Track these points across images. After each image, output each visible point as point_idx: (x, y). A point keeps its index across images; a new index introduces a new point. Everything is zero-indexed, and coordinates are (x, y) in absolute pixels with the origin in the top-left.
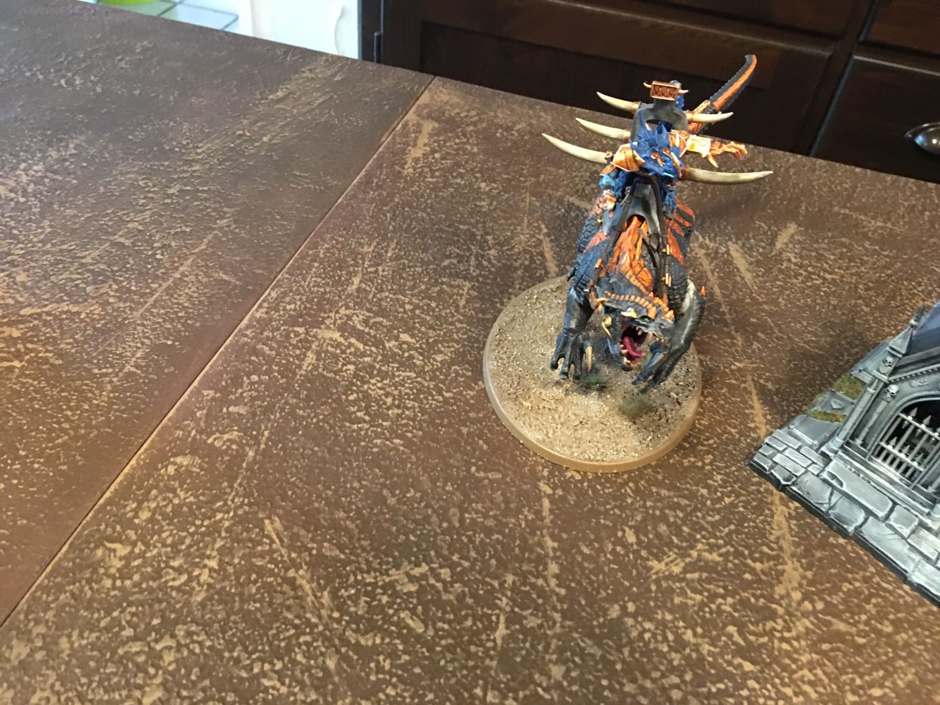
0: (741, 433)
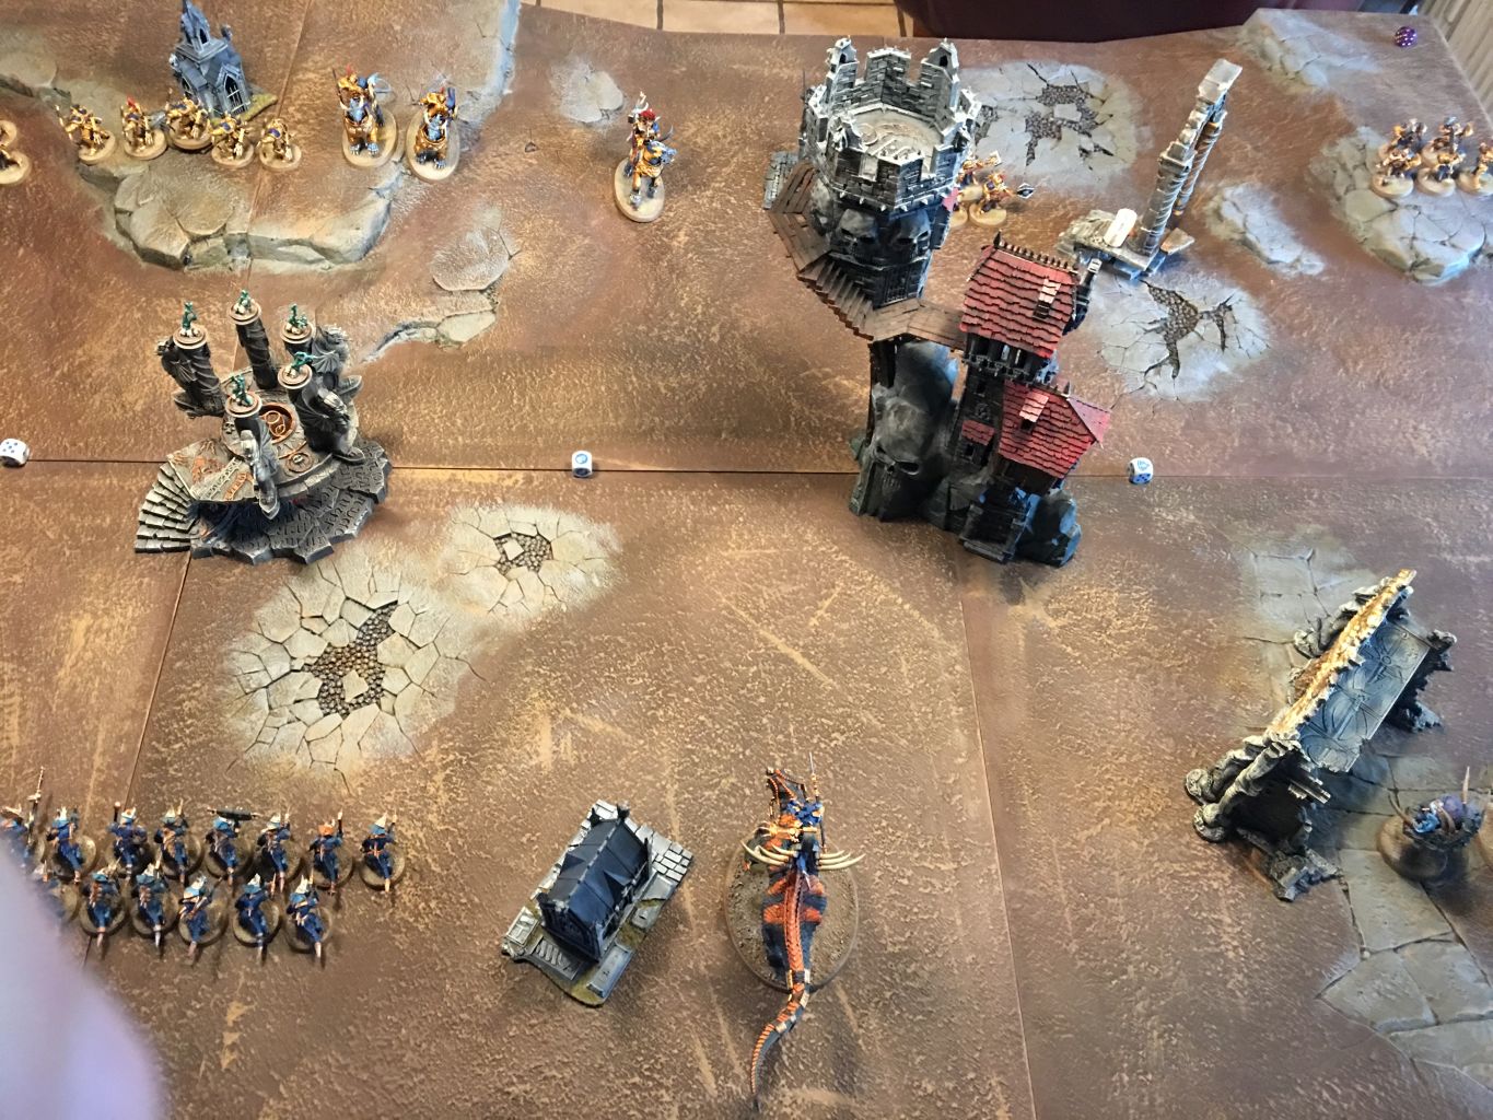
0: (698, 879)
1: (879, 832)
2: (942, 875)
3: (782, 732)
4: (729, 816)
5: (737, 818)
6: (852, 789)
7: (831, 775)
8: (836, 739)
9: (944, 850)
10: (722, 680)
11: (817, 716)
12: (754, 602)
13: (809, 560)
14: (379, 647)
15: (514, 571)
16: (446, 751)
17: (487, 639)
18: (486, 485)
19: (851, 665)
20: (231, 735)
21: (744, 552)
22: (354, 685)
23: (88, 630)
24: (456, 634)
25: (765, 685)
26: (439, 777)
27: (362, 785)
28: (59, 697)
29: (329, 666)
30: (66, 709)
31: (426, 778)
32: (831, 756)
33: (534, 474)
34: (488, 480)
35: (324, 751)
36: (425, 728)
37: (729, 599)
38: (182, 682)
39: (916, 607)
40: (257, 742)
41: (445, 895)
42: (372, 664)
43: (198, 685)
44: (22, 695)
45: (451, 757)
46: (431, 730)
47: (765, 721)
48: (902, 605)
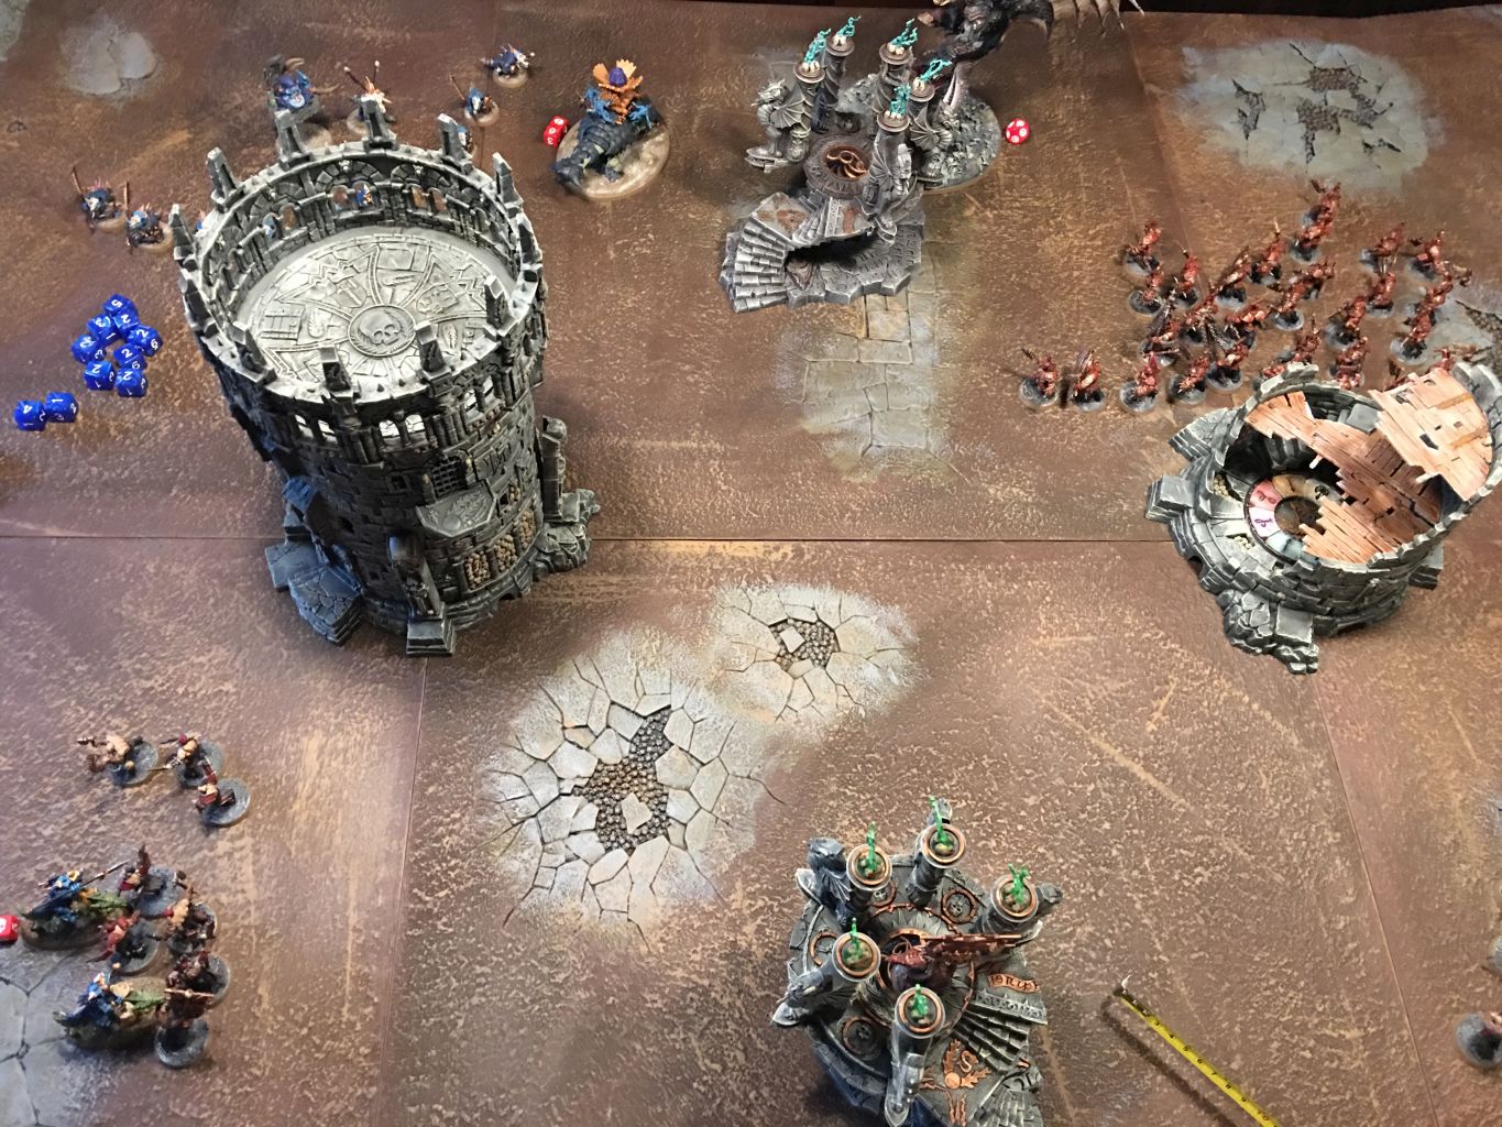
1: (1268, 993)
2: (1348, 1044)
3: (1136, 867)
4: (1091, 975)
5: (1101, 977)
6: (1228, 938)
7: (1201, 922)
8: (1200, 875)
9: (1346, 1013)
10: (1057, 802)
11: (1174, 846)
12: (1078, 703)
13: (1134, 650)
14: (658, 763)
15: (798, 667)
16: (752, 896)
17: (780, 753)
18: (751, 559)
19: (1202, 781)
20: (503, 878)
21: (1057, 641)
22: (636, 813)
23: (321, 749)
24: (744, 746)
25: (1107, 805)
26: (749, 928)
27: (662, 940)
28: (298, 834)
29: (603, 787)
30: (307, 853)
31: (735, 931)
32: (1199, 897)
33: (804, 546)
34: (752, 554)
35: (614, 896)
36: (725, 867)
37: (1048, 698)
38: (439, 812)
39: (1265, 705)
40: (534, 886)
41: (777, 1081)
42: (651, 785)
43: (457, 815)
44: (253, 836)
45: (761, 903)
46: (730, 867)
47: (1114, 852)
48: (1249, 704)
